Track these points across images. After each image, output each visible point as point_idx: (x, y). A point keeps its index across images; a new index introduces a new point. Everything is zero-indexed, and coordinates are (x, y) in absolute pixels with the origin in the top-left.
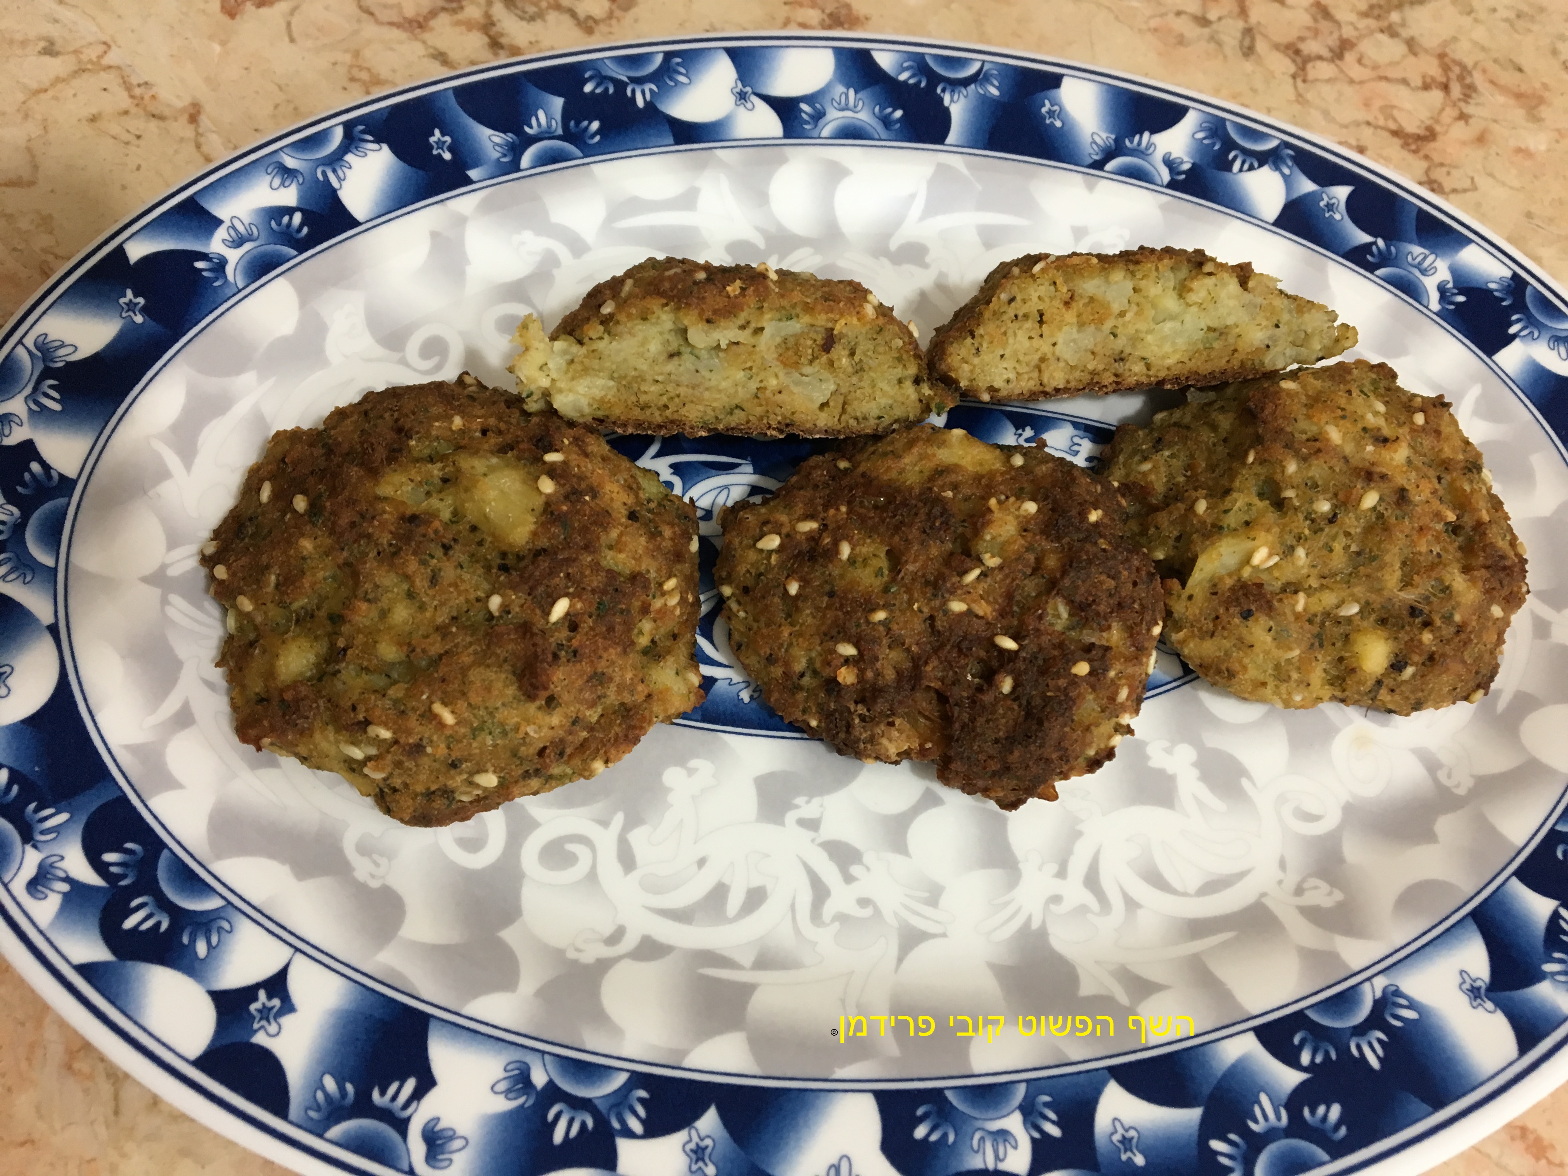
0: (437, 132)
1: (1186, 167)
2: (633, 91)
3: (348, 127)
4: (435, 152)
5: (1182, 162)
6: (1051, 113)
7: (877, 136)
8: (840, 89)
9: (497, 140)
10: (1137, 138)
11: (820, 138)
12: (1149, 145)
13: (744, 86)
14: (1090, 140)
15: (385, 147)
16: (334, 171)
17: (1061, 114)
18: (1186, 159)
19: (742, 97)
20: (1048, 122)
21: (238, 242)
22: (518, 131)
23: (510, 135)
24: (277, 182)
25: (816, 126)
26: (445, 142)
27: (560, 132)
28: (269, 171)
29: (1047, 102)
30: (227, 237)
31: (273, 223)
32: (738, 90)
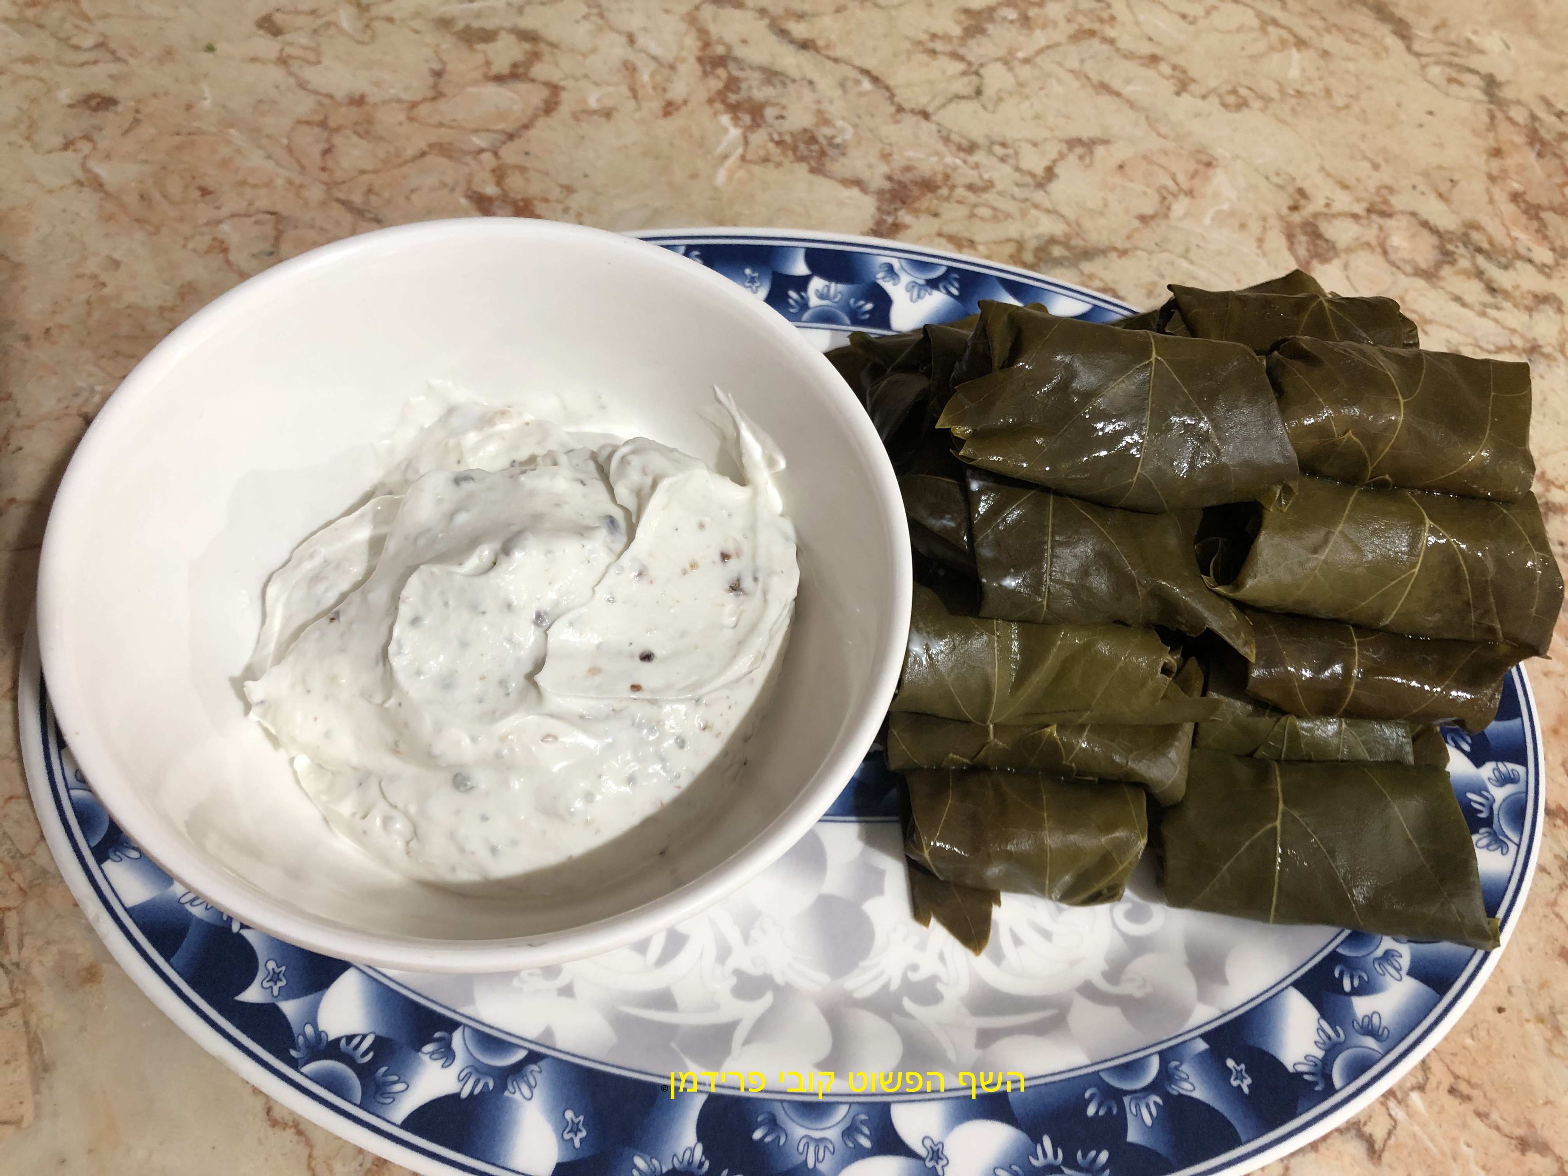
0: (1246, 1090)
1: (429, 1048)
2: (1055, 1155)
3: (1330, 1090)
4: (1243, 1066)
5: (432, 1053)
6: (575, 1130)
7: (785, 1105)
8: (823, 1167)
9: (1187, 1086)
10: (477, 1091)
11: (850, 1104)
12: (463, 1080)
13: (934, 1167)
14: (535, 1091)
15: (1291, 1069)
16: (1329, 1038)
17: (564, 1128)
18: (426, 1058)
19: (937, 1154)
20: (581, 1118)
21: (1388, 955)
22: (1166, 1096)
23: (1176, 1093)
24: (1376, 1020)
25: (854, 1119)
26: (1236, 1079)
27: (1126, 1100)
28: (1386, 1032)
29: (577, 1144)
30: (1398, 959)
31: (1366, 978)
32: (942, 1163)
